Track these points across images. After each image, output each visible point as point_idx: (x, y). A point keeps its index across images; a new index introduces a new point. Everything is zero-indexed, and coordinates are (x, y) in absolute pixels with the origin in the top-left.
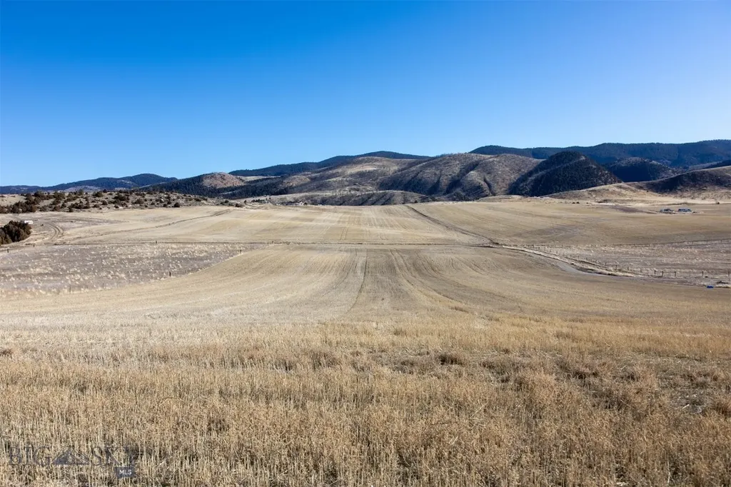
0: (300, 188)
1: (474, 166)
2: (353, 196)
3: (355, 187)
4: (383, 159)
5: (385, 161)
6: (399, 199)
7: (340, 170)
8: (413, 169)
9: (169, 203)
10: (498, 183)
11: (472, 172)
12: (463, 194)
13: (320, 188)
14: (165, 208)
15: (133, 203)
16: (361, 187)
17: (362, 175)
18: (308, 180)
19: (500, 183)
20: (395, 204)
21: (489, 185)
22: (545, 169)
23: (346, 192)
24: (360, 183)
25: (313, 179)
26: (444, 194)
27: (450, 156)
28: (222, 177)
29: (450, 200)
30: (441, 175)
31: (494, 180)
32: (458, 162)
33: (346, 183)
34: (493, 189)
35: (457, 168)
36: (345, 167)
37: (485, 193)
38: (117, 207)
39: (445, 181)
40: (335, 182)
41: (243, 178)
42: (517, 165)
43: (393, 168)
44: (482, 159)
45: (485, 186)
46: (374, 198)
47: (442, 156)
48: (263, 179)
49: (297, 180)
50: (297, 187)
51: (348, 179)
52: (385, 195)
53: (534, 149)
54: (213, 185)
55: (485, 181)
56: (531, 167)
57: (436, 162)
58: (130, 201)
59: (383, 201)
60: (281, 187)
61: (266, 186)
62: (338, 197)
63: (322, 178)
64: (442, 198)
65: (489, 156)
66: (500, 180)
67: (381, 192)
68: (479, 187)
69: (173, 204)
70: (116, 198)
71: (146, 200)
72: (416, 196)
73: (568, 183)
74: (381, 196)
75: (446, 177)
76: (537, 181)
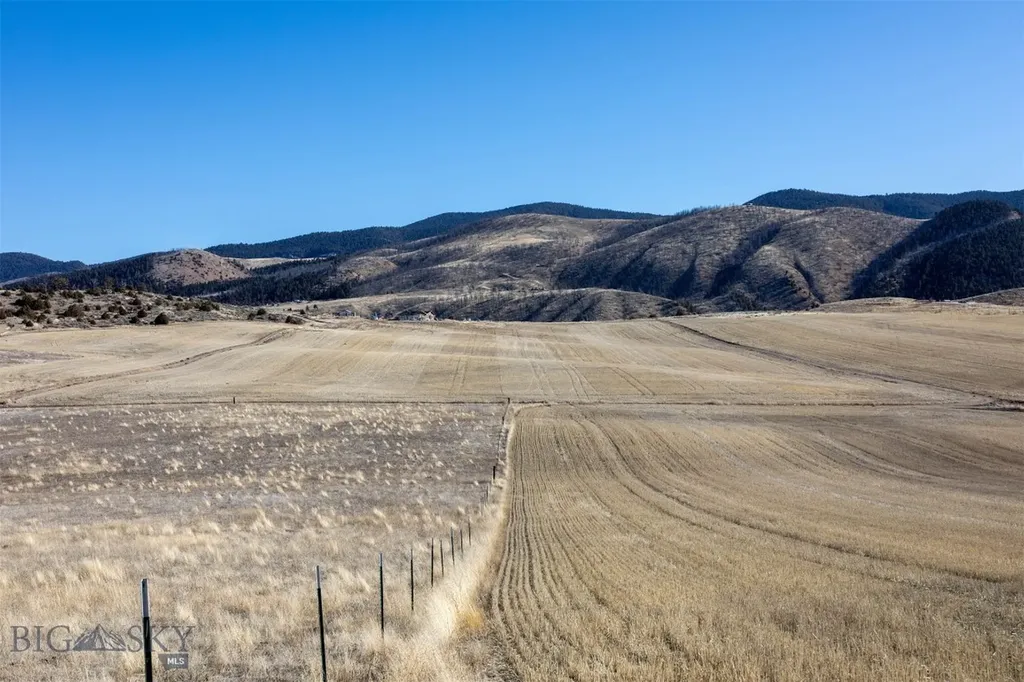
0: (377, 285)
1: (770, 234)
2: (504, 301)
3: (503, 281)
4: (560, 218)
5: (565, 224)
6: (613, 307)
7: (463, 244)
8: (634, 240)
9: (142, 314)
10: (826, 271)
11: (767, 248)
12: (750, 296)
13: (422, 283)
14: (134, 326)
15: (61, 316)
16: (517, 282)
17: (513, 254)
18: (393, 265)
19: (832, 273)
20: (605, 318)
21: (807, 276)
22: (930, 240)
23: (485, 291)
24: (513, 274)
25: (405, 265)
26: (708, 297)
27: (714, 211)
28: (196, 259)
29: (721, 310)
30: (696, 256)
31: (819, 266)
32: (733, 226)
33: (481, 273)
34: (817, 286)
35: (731, 239)
36: (475, 236)
37: (801, 294)
38: (29, 324)
39: (706, 268)
40: (455, 269)
41: (241, 261)
42: (866, 231)
43: (584, 239)
44: (787, 218)
45: (799, 278)
46: (555, 306)
47: (695, 212)
48: (288, 265)
49: (367, 266)
50: (368, 281)
51: (484, 264)
52: (577, 299)
53: (887, 196)
54: (175, 278)
55: (798, 266)
56: (897, 238)
57: (683, 226)
58: (51, 310)
59: (576, 311)
60: (332, 281)
61: (299, 279)
62: (473, 303)
63: (423, 260)
64: (703, 305)
65: (803, 212)
66: (832, 264)
67: (570, 291)
68: (786, 282)
69: (152, 316)
70: (18, 303)
71: (87, 308)
72: (651, 301)
73: (987, 273)
74: (571, 299)
75: (707, 259)
76: (915, 268)
